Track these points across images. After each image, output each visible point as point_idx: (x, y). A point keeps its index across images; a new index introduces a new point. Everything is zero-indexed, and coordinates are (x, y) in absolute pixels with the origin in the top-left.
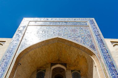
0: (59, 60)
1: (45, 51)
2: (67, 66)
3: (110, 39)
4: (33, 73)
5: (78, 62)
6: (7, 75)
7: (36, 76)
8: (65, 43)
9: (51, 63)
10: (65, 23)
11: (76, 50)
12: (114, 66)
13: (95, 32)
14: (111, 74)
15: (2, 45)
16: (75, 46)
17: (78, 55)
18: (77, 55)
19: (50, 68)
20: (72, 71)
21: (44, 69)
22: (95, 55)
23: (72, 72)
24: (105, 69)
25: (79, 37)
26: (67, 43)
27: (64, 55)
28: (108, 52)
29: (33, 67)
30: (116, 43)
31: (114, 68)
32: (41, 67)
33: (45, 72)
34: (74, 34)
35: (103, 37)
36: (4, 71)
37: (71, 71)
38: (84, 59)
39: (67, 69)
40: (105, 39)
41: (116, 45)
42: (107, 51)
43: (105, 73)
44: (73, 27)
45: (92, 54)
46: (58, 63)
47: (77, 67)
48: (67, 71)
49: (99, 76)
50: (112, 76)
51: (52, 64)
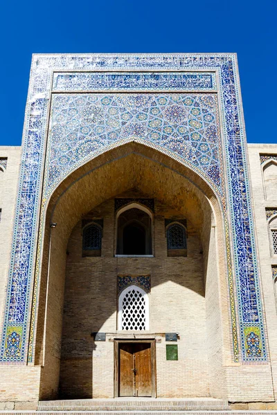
0: (134, 190)
1: (102, 177)
2: (156, 209)
3: (262, 145)
4: (74, 230)
5: (181, 202)
6: (38, 257)
7: (82, 237)
8: (151, 157)
9: (116, 199)
10: (153, 81)
11: (177, 176)
12: (249, 229)
13: (229, 117)
14: (237, 249)
15: (3, 171)
16: (174, 168)
17: (181, 188)
18: (179, 186)
19: (112, 214)
20: (167, 222)
21: (98, 218)
22: (216, 198)
23: (166, 225)
24: (229, 237)
25: (186, 138)
26: (156, 159)
27: (149, 181)
28: (244, 191)
29: (73, 218)
30: (272, 159)
31: (247, 235)
32: (91, 213)
33: (102, 226)
34: (176, 126)
35: (245, 140)
36: (29, 248)
37: (163, 222)
38: (196, 200)
39: (155, 217)
40: (248, 144)
41: (272, 163)
42: (244, 187)
43: (228, 246)
44: (175, 97)
45: (210, 194)
46: (134, 197)
47: (179, 210)
48: (154, 222)
49: (217, 250)
50: (239, 253)
51: (119, 202)
